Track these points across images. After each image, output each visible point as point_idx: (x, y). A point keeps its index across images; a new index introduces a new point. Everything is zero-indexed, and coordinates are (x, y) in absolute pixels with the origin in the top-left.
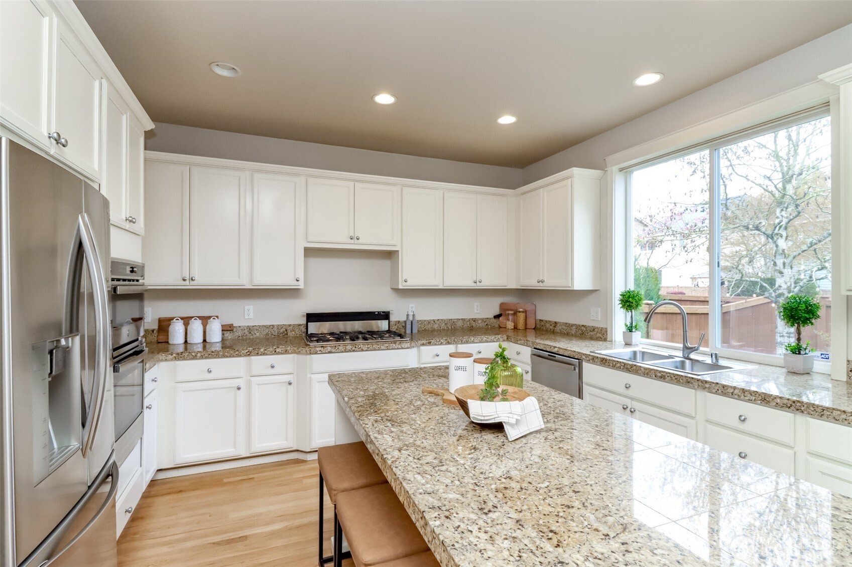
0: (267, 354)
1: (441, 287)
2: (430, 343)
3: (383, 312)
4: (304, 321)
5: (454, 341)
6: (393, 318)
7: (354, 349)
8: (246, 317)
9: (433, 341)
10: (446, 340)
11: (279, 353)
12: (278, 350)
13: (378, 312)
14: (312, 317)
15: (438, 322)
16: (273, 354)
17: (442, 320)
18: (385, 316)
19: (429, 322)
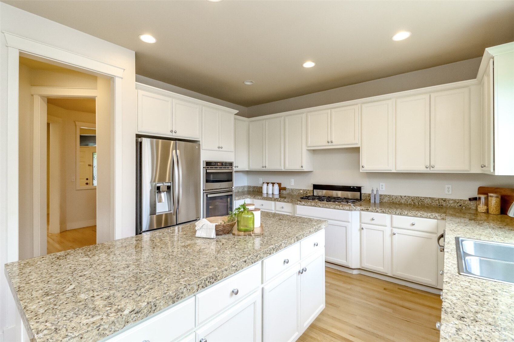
0: (281, 202)
1: (394, 171)
2: (367, 210)
3: (356, 187)
4: (312, 189)
5: (389, 211)
6: (363, 191)
7: (315, 205)
8: (291, 184)
9: (370, 209)
10: (381, 210)
11: (285, 202)
12: (285, 200)
13: (353, 187)
14: (316, 187)
15: (405, 198)
16: (283, 202)
17: (409, 197)
18: (359, 189)
19: (396, 197)
